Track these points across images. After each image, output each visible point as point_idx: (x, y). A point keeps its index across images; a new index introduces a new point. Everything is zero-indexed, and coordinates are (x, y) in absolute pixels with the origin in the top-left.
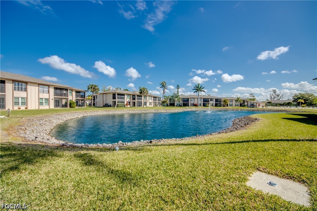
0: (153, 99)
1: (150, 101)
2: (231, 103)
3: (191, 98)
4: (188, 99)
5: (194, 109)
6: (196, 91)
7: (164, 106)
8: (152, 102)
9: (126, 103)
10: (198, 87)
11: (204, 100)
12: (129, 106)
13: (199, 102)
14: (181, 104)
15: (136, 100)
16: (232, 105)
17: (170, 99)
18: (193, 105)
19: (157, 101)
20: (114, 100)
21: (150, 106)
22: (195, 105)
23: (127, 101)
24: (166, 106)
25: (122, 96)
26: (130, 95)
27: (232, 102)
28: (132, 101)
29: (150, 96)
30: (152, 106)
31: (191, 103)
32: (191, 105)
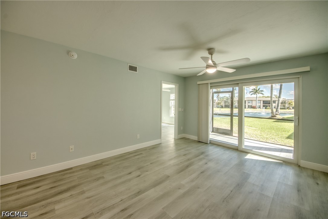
3: (248, 100)
6: (254, 93)
11: (265, 102)
13: (258, 105)
18: (251, 107)
22: (254, 107)
24: (220, 108)
31: (249, 106)
32: (249, 107)
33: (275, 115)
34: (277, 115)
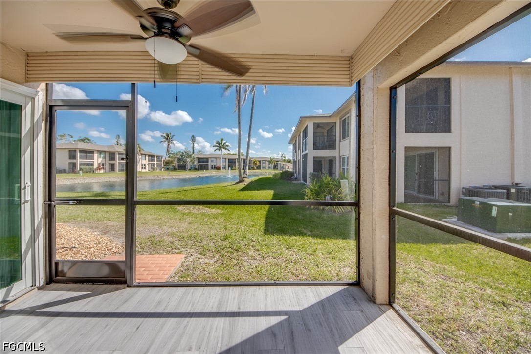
0: (149, 159)
1: (144, 162)
2: (264, 165)
3: (211, 158)
4: (207, 159)
5: (214, 173)
6: (218, 148)
7: (168, 169)
8: (147, 163)
9: (96, 166)
10: (220, 143)
11: (231, 161)
12: (102, 171)
13: (223, 165)
14: (197, 167)
15: (118, 161)
16: (265, 168)
17: (179, 160)
19: (156, 163)
20: (73, 161)
21: (144, 170)
22: (218, 168)
23: (99, 162)
24: (172, 170)
25: (88, 155)
26: (105, 152)
27: (265, 163)
28: (108, 162)
29: (142, 154)
30: (147, 170)
31: (212, 166)
32: (212, 168)
33: (243, 179)
34: (245, 179)
